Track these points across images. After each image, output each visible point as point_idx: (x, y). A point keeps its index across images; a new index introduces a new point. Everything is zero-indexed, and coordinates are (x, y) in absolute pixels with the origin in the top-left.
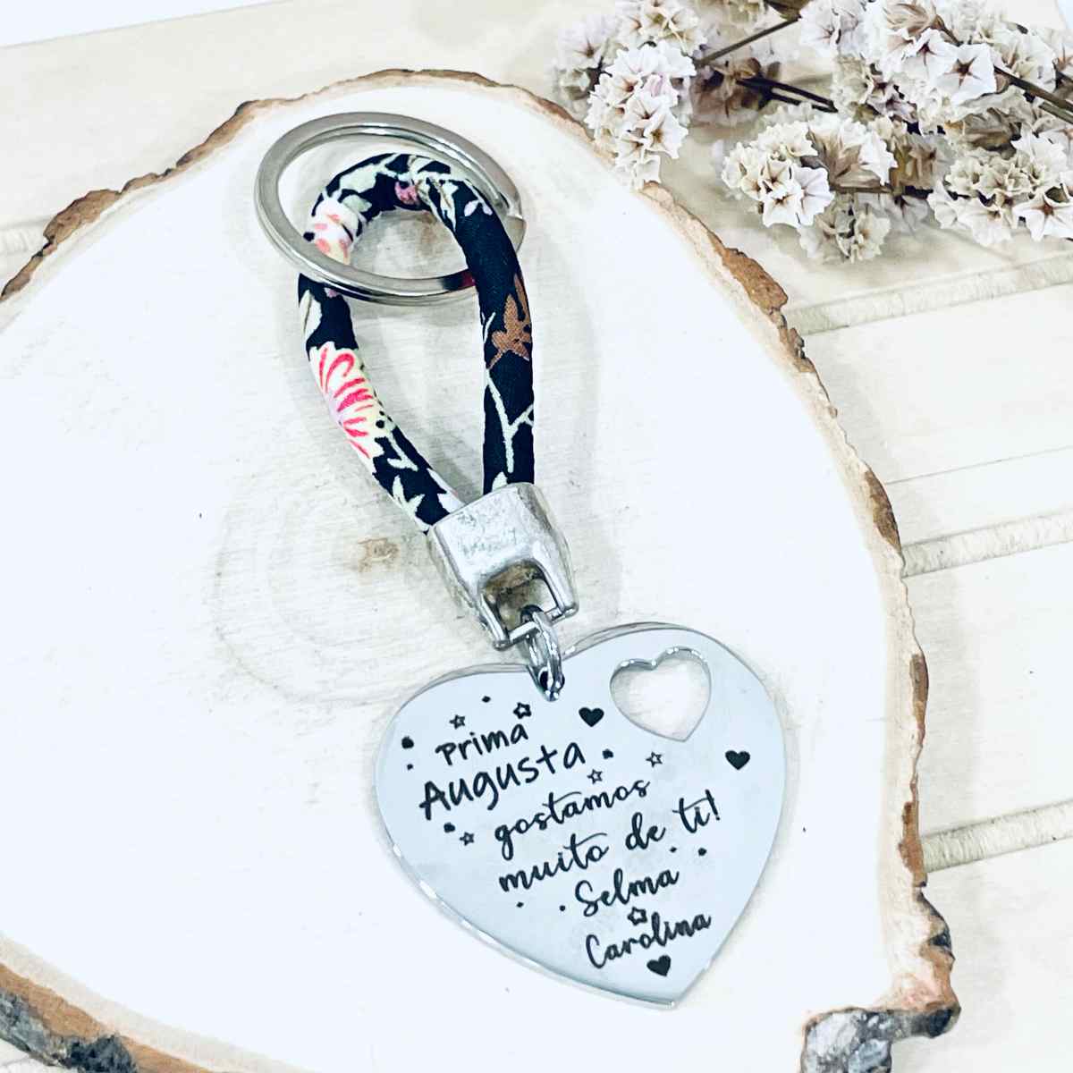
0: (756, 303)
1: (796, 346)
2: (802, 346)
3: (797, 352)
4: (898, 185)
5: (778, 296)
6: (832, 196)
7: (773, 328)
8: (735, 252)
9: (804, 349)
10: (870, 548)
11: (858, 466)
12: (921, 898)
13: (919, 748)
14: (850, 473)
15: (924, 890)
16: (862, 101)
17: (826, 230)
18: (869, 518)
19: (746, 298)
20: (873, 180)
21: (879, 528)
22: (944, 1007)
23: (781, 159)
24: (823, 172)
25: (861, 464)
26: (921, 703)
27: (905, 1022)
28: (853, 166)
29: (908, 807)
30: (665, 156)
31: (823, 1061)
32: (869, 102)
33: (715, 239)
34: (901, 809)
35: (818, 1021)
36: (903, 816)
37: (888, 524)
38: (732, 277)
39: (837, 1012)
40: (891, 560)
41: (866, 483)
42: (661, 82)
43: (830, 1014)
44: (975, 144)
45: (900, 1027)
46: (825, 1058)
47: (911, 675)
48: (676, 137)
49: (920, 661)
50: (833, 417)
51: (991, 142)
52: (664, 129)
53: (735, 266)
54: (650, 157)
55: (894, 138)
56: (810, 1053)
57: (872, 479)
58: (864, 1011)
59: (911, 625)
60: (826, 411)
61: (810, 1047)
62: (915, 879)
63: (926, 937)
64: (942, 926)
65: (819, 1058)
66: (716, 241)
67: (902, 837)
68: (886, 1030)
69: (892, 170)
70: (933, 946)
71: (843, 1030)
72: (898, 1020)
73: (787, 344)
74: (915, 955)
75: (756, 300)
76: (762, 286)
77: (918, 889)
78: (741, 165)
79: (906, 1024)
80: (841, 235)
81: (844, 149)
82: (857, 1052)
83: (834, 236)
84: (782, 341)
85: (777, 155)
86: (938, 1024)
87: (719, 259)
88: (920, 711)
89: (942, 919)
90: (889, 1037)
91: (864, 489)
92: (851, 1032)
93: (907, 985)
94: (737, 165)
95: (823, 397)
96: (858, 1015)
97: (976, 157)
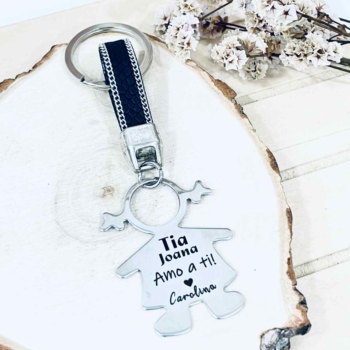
0: (226, 97)
1: (241, 110)
2: (243, 110)
3: (241, 111)
4: (269, 53)
5: (233, 94)
6: (248, 59)
7: (233, 105)
8: (218, 81)
9: (243, 111)
10: (270, 174)
11: (264, 148)
12: (296, 289)
13: (291, 239)
14: (261, 150)
15: (296, 286)
16: (255, 27)
17: (247, 70)
18: (269, 164)
19: (223, 95)
20: (261, 53)
21: (272, 168)
22: (306, 325)
23: (230, 48)
24: (244, 51)
25: (265, 147)
26: (290, 224)
27: (294, 331)
28: (254, 48)
29: (289, 259)
30: (191, 51)
31: (267, 346)
32: (257, 27)
33: (211, 77)
34: (286, 260)
35: (265, 333)
36: (287, 263)
37: (275, 166)
38: (218, 89)
39: (270, 330)
40: (277, 178)
41: (266, 153)
42: (188, 26)
43: (268, 331)
44: (293, 37)
45: (292, 333)
46: (268, 346)
47: (286, 215)
48: (195, 44)
49: (289, 210)
50: (254, 132)
51: (298, 36)
52: (190, 42)
53: (218, 85)
54: (187, 51)
55: (266, 38)
56: (263, 344)
57: (269, 152)
58: (280, 329)
59: (285, 198)
60: (252, 130)
61: (263, 342)
62: (293, 283)
63: (298, 302)
64: (303, 298)
65: (266, 346)
66: (212, 77)
67: (288, 269)
68: (287, 334)
69: (266, 48)
70: (300, 305)
71: (273, 336)
72: (291, 331)
73: (238, 110)
74: (295, 308)
75: (226, 96)
76: (228, 91)
77: (294, 286)
78: (217, 51)
79: (294, 332)
80: (252, 71)
81: (250, 43)
82: (278, 342)
83: (250, 72)
84: (236, 108)
85: (228, 47)
86: (304, 331)
87: (213, 84)
88: (290, 227)
89: (303, 295)
90: (289, 336)
91: (266, 155)
92: (276, 336)
93: (293, 319)
94: (216, 52)
95: (250, 126)
96: (278, 330)
97: (294, 42)
